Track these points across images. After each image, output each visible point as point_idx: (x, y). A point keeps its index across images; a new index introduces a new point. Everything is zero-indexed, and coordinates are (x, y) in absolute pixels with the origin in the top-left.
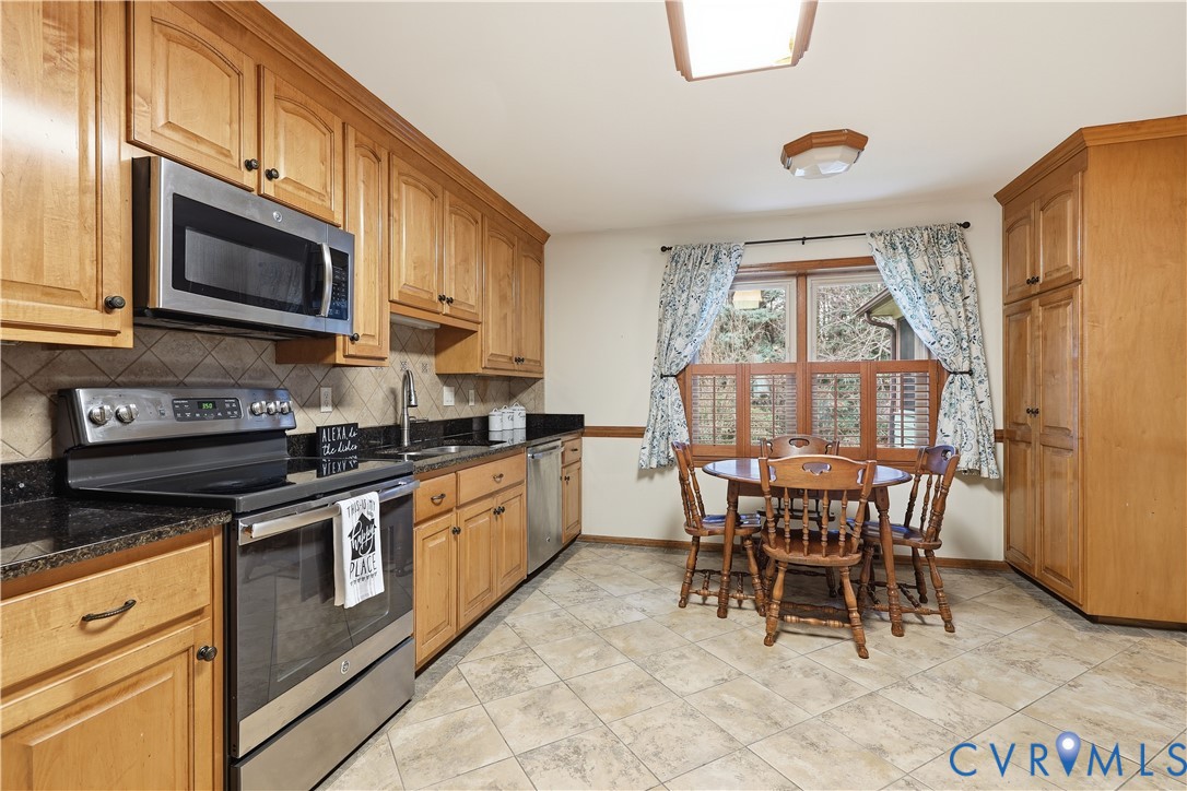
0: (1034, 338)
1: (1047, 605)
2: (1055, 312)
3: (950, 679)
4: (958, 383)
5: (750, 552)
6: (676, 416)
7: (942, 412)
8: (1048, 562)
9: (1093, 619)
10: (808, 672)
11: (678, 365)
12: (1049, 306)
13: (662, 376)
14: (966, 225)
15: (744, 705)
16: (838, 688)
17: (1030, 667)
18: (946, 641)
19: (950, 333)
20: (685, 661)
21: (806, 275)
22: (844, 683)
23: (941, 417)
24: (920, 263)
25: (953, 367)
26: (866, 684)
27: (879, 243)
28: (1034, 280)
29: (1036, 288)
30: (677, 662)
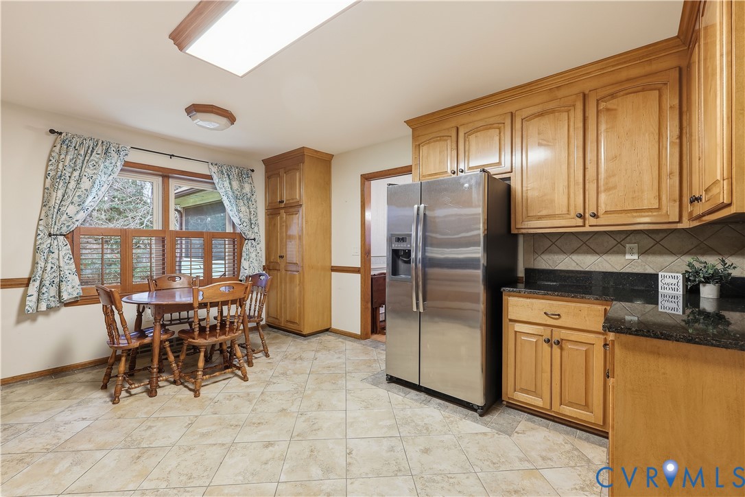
0: (281, 226)
1: (288, 336)
2: (292, 216)
3: (283, 374)
4: (250, 244)
5: (168, 349)
6: (66, 267)
7: (243, 259)
8: (288, 318)
9: (304, 336)
10: (230, 398)
11: (68, 226)
12: (289, 214)
13: (50, 235)
14: (253, 171)
15: (214, 428)
16: (248, 398)
17: (301, 358)
18: (270, 361)
19: (247, 220)
20: (154, 429)
21: (168, 177)
22: (249, 394)
23: (242, 260)
24: (235, 184)
25: (248, 237)
26: (257, 391)
27: (214, 169)
28: (281, 202)
29: (283, 205)
30: (149, 432)
